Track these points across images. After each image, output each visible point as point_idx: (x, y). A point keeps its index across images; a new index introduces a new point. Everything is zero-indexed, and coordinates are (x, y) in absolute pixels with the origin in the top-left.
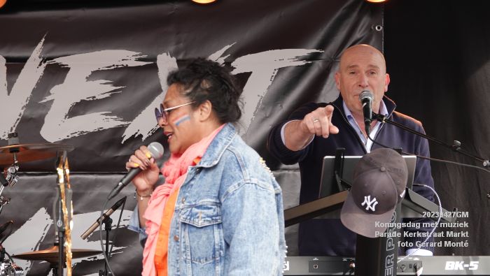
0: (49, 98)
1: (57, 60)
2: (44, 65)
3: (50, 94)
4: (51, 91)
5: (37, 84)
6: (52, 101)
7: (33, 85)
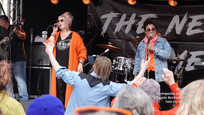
0: (188, 26)
1: (190, 17)
2: (187, 18)
3: (188, 25)
4: (189, 24)
5: (186, 22)
6: (189, 26)
7: (185, 23)
